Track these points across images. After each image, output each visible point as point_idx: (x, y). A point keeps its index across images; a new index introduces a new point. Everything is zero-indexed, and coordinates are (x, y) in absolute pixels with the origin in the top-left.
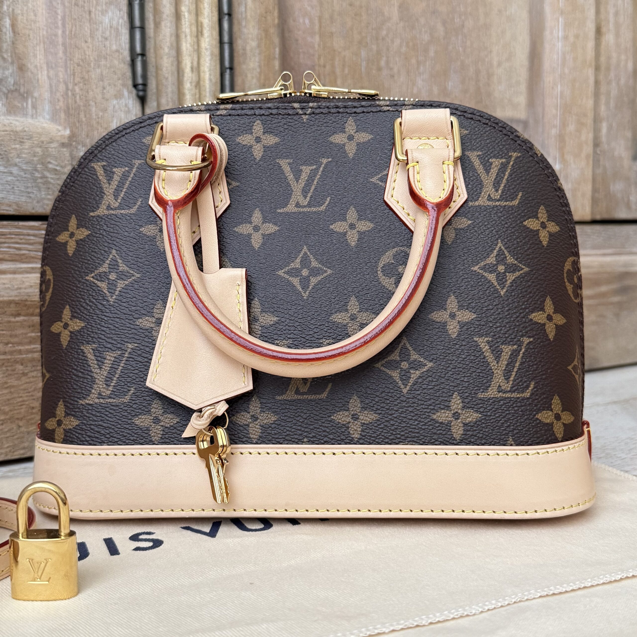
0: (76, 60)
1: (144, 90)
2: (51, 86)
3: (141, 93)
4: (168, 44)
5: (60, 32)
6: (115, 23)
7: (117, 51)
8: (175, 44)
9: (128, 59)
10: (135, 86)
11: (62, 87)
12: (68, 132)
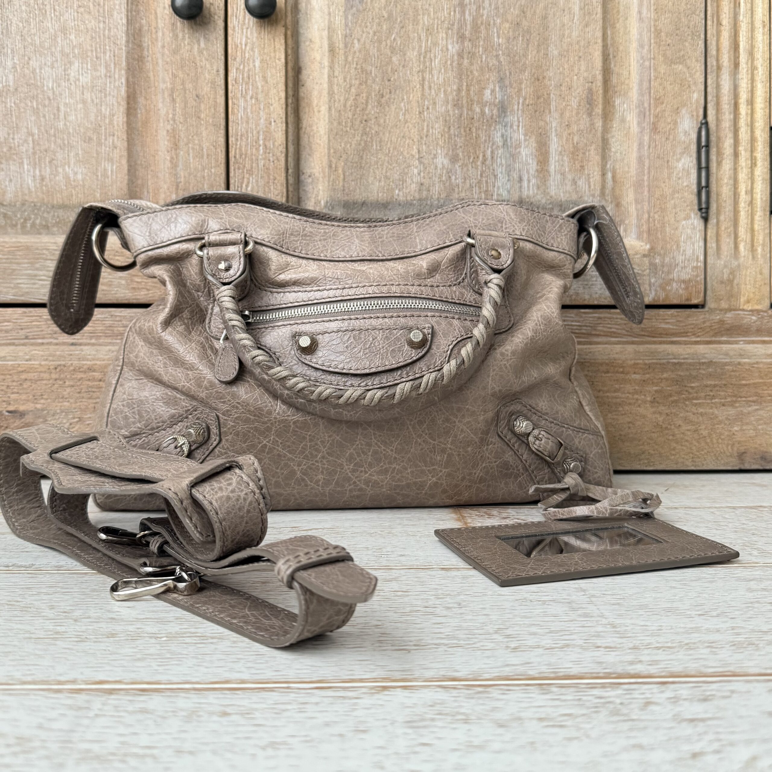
0: (656, 196)
1: (707, 212)
2: (638, 215)
3: (704, 215)
4: (727, 176)
5: (646, 178)
6: (686, 166)
7: (687, 186)
8: (733, 176)
9: (696, 190)
10: (700, 209)
11: (646, 216)
12: (648, 247)
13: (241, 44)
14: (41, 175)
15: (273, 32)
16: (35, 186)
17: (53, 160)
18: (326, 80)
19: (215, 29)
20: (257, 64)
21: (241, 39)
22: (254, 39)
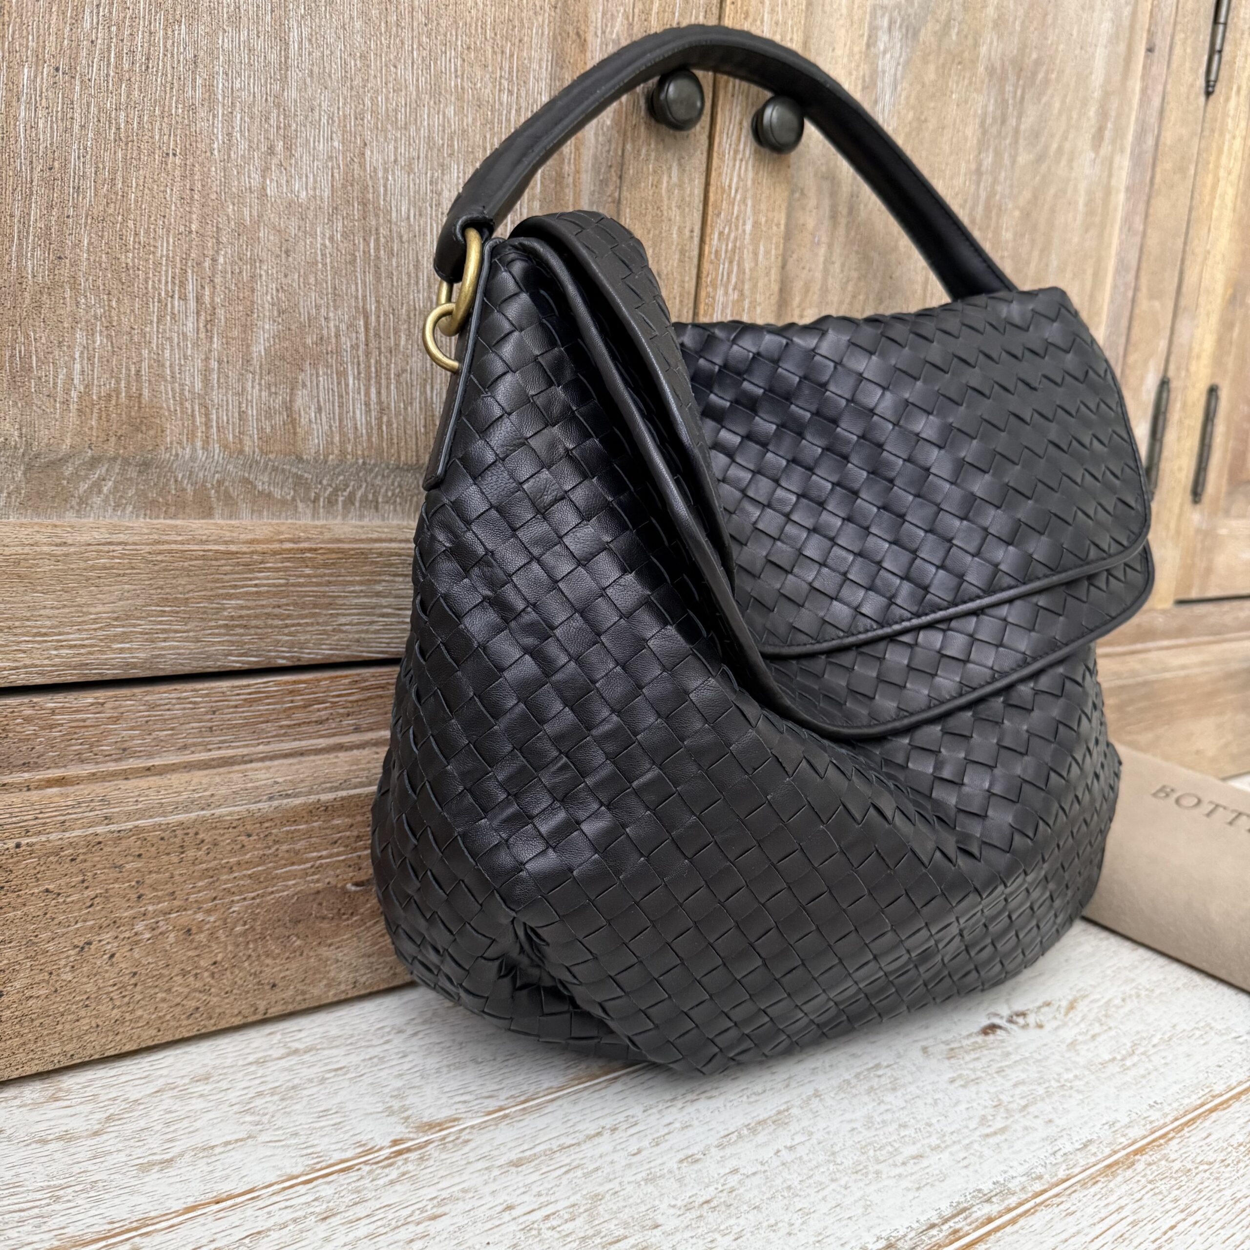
13: (730, 187)
14: (380, 402)
15: (774, 174)
16: (368, 423)
17: (404, 371)
18: (821, 267)
19: (695, 150)
20: (748, 227)
21: (731, 180)
22: (749, 183)
